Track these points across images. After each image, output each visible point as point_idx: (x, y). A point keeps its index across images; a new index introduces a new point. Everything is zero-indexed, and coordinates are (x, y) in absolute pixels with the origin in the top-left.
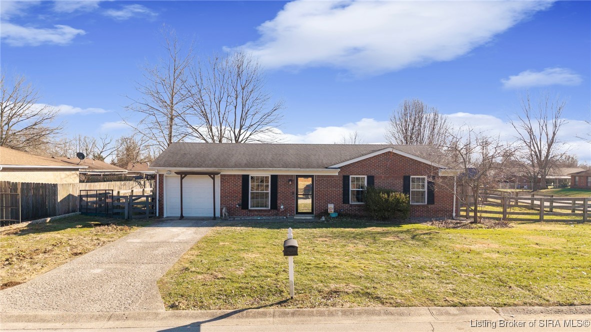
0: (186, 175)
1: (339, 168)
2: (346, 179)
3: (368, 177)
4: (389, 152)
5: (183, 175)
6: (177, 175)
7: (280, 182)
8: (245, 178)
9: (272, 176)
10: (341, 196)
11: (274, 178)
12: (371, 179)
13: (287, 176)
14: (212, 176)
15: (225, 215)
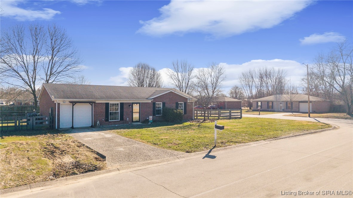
0: (75, 104)
1: (152, 99)
2: (154, 104)
3: (163, 103)
4: (171, 92)
5: (74, 103)
6: (70, 103)
7: (125, 106)
8: (107, 105)
9: (121, 103)
10: (152, 112)
11: (122, 104)
12: (164, 104)
13: (128, 103)
14: (91, 104)
15: (99, 125)
